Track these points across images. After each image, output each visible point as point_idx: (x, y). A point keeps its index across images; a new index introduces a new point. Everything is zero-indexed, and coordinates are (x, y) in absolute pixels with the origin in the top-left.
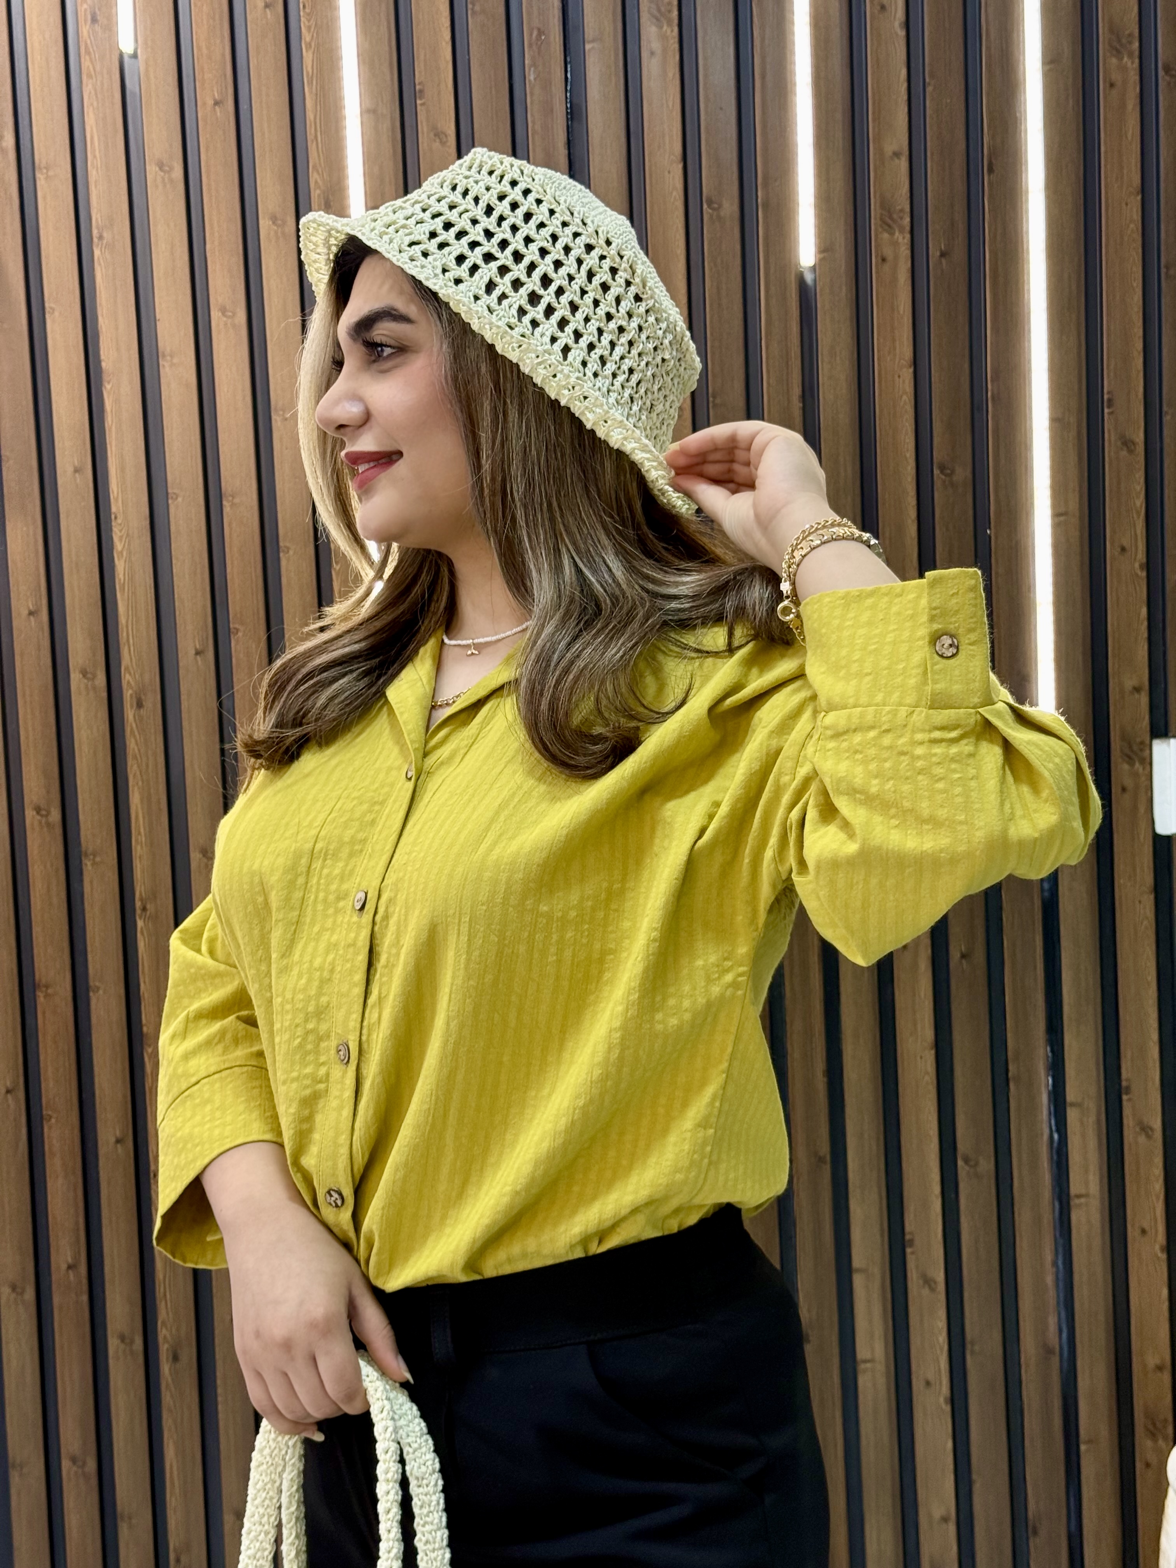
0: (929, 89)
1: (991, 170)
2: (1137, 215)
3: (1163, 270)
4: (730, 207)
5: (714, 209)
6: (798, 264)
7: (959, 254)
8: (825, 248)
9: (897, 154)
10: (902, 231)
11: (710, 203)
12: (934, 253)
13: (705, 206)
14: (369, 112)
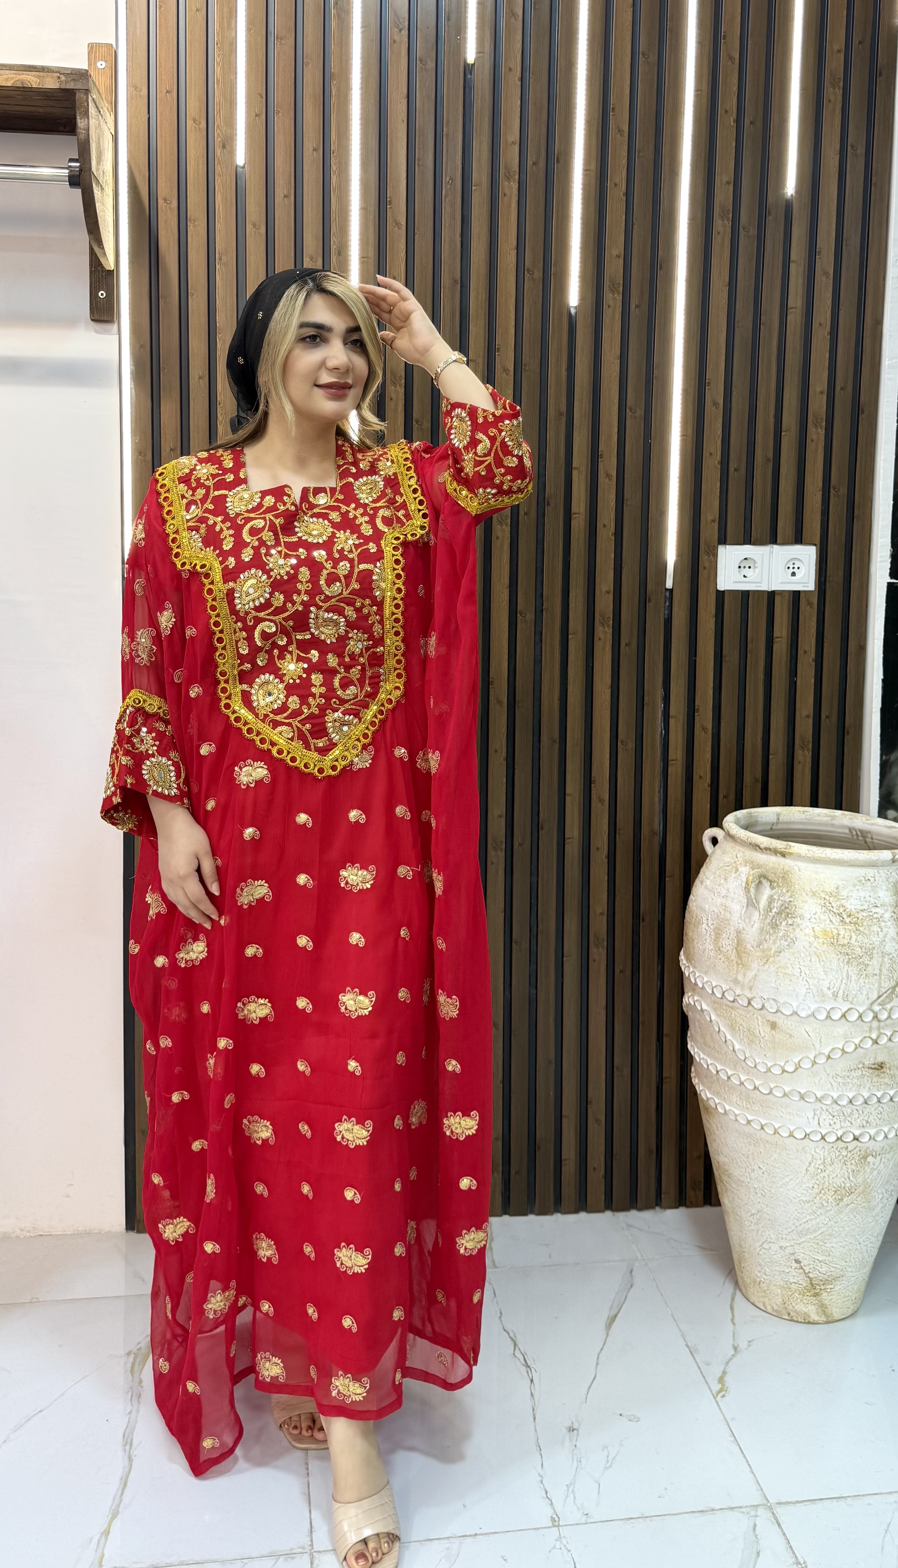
0: (635, 227)
1: (661, 268)
2: (726, 296)
3: (736, 323)
4: (538, 274)
5: (530, 274)
6: (568, 305)
7: (645, 308)
8: (583, 298)
9: (618, 256)
10: (618, 293)
11: (528, 271)
12: (633, 306)
13: (526, 272)
14: (364, 209)
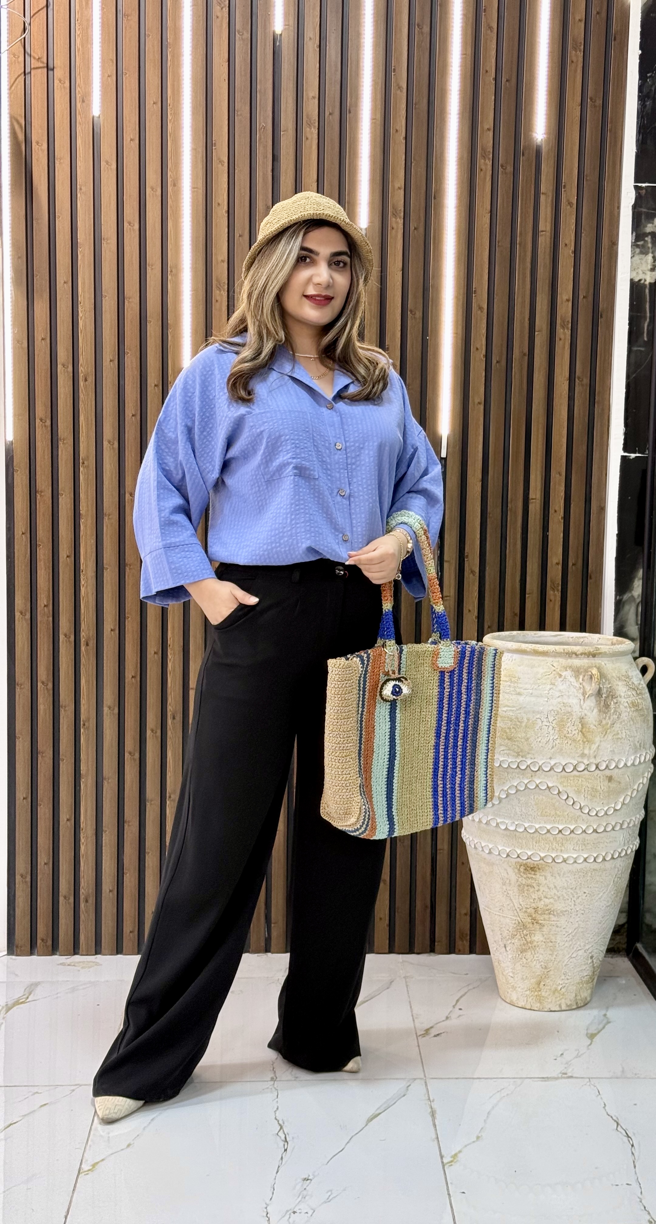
2: (488, 221)
7: (422, 230)
8: (371, 222)
9: (399, 188)
10: (400, 218)
12: (412, 228)
